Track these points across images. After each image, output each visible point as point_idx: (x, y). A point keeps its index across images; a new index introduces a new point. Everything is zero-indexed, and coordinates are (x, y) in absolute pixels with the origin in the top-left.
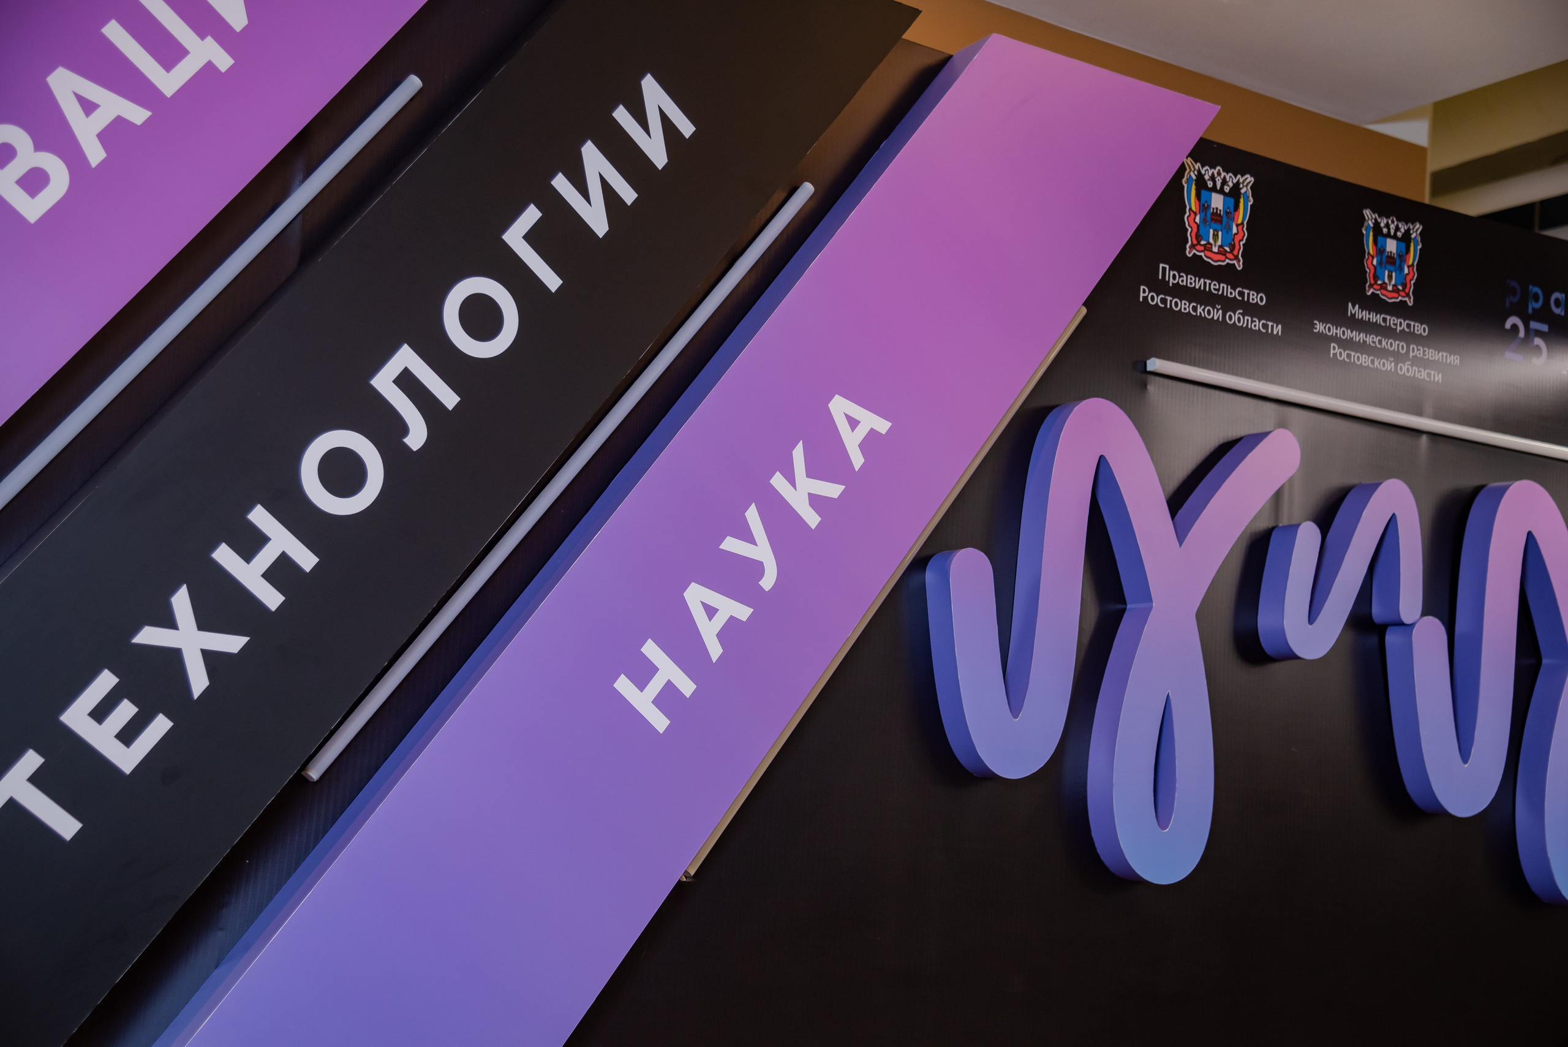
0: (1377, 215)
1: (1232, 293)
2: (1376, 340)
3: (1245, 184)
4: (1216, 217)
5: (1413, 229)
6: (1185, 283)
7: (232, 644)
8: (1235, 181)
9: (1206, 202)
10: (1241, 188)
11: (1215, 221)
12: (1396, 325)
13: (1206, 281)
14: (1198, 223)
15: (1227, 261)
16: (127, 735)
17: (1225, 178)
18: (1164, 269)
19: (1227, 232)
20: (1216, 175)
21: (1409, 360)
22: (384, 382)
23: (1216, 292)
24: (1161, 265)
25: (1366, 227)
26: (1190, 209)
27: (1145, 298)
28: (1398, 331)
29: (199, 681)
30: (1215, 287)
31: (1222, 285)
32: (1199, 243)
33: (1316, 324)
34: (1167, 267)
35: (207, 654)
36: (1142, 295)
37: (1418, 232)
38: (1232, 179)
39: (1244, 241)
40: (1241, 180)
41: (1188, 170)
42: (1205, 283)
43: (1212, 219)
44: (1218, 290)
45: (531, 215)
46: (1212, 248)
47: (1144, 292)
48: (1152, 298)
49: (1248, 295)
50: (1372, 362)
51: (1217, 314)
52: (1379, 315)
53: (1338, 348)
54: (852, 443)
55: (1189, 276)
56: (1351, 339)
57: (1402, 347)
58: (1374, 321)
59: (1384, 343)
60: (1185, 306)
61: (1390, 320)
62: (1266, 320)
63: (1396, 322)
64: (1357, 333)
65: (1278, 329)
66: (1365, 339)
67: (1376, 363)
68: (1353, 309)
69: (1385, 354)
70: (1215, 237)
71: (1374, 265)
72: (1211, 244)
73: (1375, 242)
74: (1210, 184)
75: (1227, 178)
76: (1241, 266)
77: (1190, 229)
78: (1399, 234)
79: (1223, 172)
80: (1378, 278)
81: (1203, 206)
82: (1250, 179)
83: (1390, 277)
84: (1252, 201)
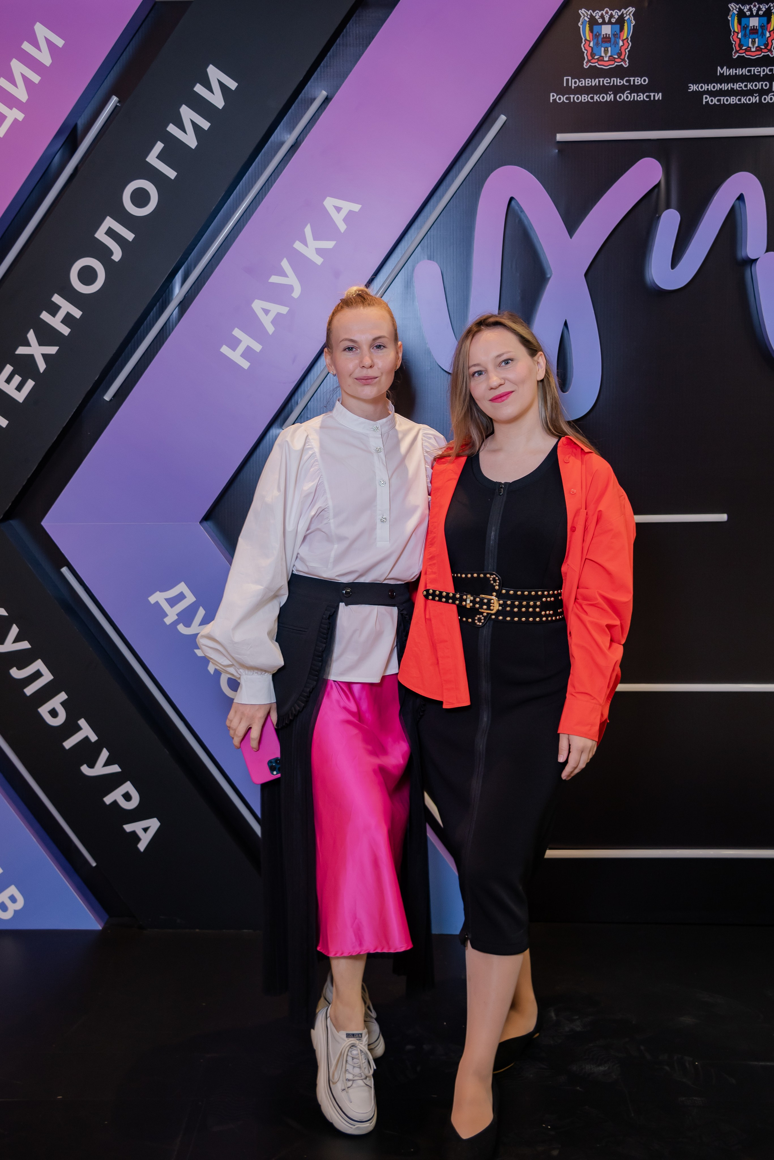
0: (740, 5)
1: (618, 82)
2: (743, 85)
3: (628, 14)
4: (606, 39)
6: (584, 85)
7: (52, 350)
8: (619, 14)
9: (598, 32)
10: (625, 17)
11: (606, 42)
12: (760, 72)
13: (599, 79)
14: (592, 46)
15: (616, 64)
16: (19, 388)
17: (611, 14)
18: (567, 80)
19: (615, 46)
20: (604, 14)
21: (772, 92)
22: (101, 235)
23: (609, 85)
24: (565, 78)
25: (731, 15)
26: (586, 40)
27: (555, 100)
28: (762, 76)
29: (42, 366)
30: (607, 82)
31: (612, 79)
32: (593, 58)
33: (691, 86)
34: (570, 78)
35: (44, 356)
36: (552, 98)
38: (618, 13)
39: (629, 49)
40: (625, 12)
41: (583, 16)
42: (599, 81)
43: (603, 42)
44: (610, 83)
45: (159, 146)
46: (603, 59)
47: (553, 96)
48: (560, 99)
49: (634, 80)
50: (740, 100)
51: (610, 97)
52: (744, 69)
53: (710, 97)
54: (339, 219)
55: (587, 80)
56: (721, 89)
57: (766, 85)
58: (740, 74)
59: (749, 86)
60: (584, 98)
61: (754, 70)
62: (649, 93)
63: (759, 70)
64: (726, 84)
65: (659, 96)
66: (732, 87)
67: (743, 100)
68: (722, 70)
69: (751, 93)
70: (606, 51)
71: (739, 38)
72: (603, 57)
73: (739, 22)
74: (600, 21)
75: (614, 13)
76: (628, 64)
77: (586, 52)
78: (761, 13)
79: (610, 10)
80: (743, 46)
81: (596, 35)
82: (632, 10)
83: (753, 42)
84: (634, 22)
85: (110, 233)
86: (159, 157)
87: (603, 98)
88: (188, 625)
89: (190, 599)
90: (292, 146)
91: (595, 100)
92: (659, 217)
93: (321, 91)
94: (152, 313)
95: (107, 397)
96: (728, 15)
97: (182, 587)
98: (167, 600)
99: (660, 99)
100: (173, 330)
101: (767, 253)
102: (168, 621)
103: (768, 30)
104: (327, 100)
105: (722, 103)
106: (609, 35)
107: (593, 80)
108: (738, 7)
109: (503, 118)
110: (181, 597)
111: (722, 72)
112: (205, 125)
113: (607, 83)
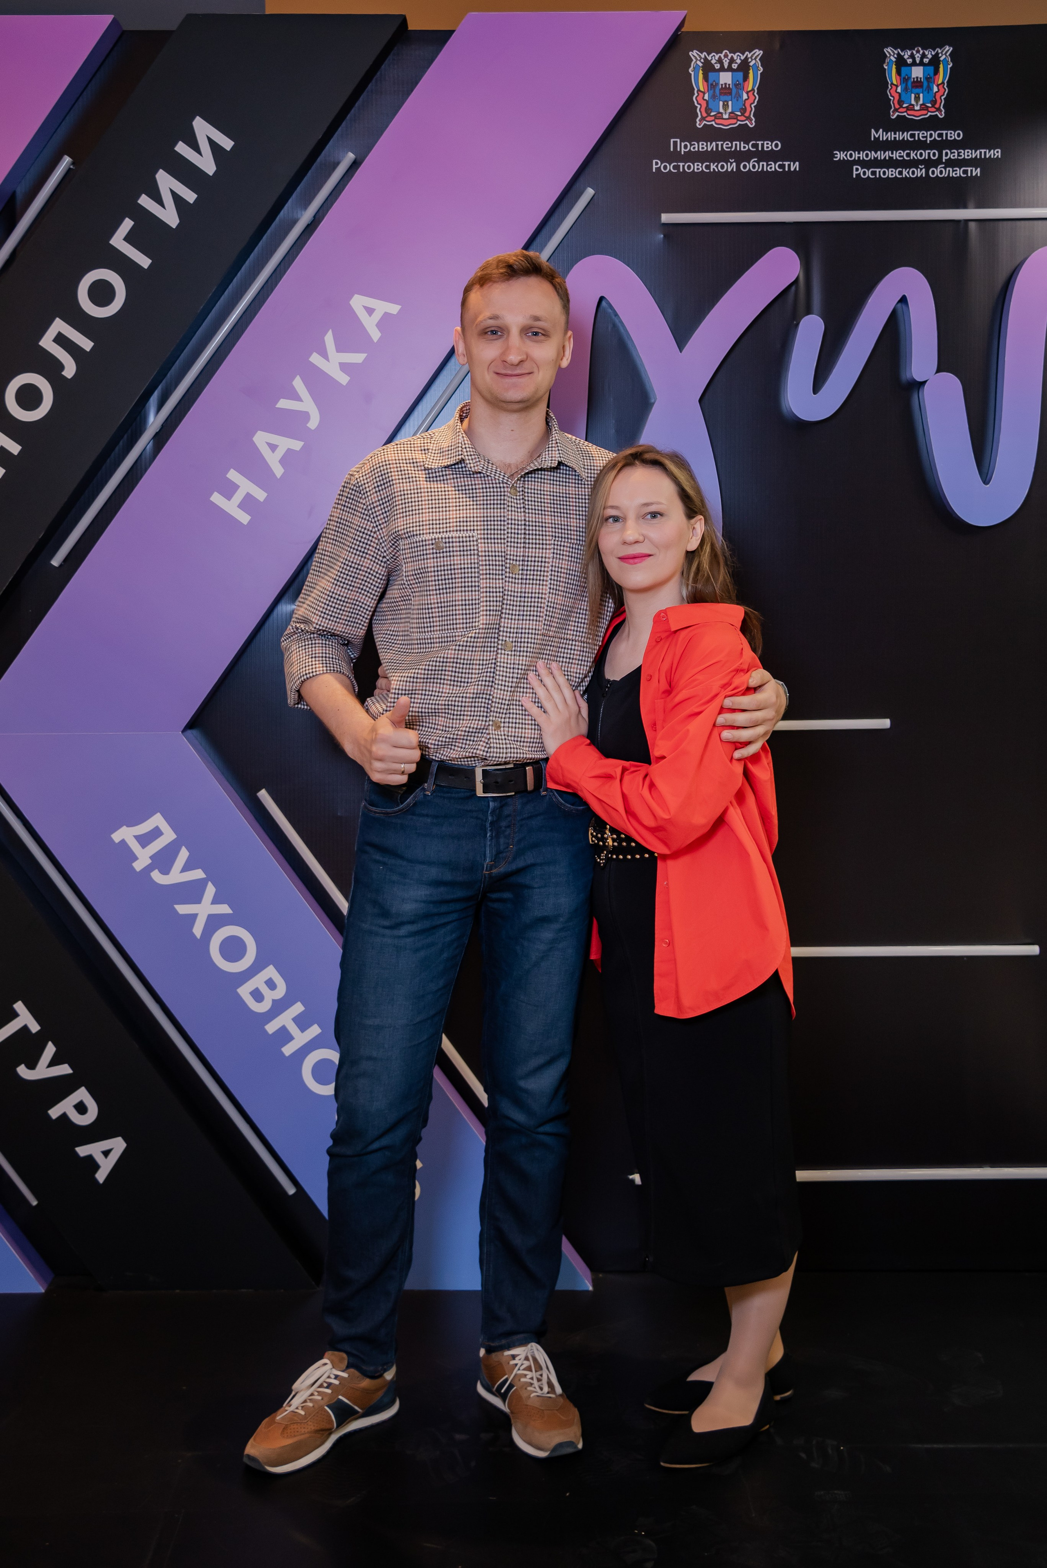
0: (899, 50)
1: (742, 146)
2: (904, 154)
3: (753, 58)
4: (726, 91)
5: (942, 53)
6: (696, 149)
8: (743, 58)
9: (714, 81)
10: (750, 62)
11: (725, 94)
12: (926, 137)
13: (717, 143)
14: (707, 99)
15: (739, 123)
17: (732, 58)
18: (675, 143)
19: (737, 100)
20: (723, 58)
21: (943, 163)
22: (47, 342)
23: (729, 150)
24: (672, 140)
25: (888, 63)
26: (699, 90)
27: (658, 169)
28: (929, 142)
30: (727, 146)
31: (734, 143)
32: (709, 115)
33: (837, 154)
34: (678, 140)
36: (654, 167)
37: (948, 54)
38: (740, 56)
39: (755, 103)
40: (749, 56)
41: (694, 60)
42: (717, 145)
43: (721, 94)
44: (731, 147)
45: (127, 224)
46: (722, 116)
47: (656, 164)
48: (665, 167)
49: (763, 145)
50: (901, 173)
51: (731, 167)
52: (905, 133)
53: (862, 169)
54: (370, 324)
55: (700, 143)
56: (876, 159)
57: (934, 155)
58: (901, 138)
59: (913, 155)
60: (698, 167)
61: (919, 134)
62: (783, 161)
63: (926, 135)
64: (882, 152)
65: (795, 166)
66: (891, 155)
67: (905, 173)
68: (877, 133)
69: (914, 164)
70: (725, 106)
71: (898, 93)
72: (721, 113)
73: (899, 72)
74: (717, 66)
75: (735, 57)
76: (754, 124)
77: (699, 106)
78: (926, 61)
79: (730, 53)
80: (903, 102)
81: (712, 84)
82: (758, 53)
83: (917, 99)
84: (762, 69)
85: (61, 340)
86: (128, 239)
87: (722, 167)
88: (166, 871)
89: (169, 835)
90: (308, 226)
91: (712, 170)
92: (797, 325)
93: (347, 153)
94: (117, 449)
95: (56, 562)
96: (884, 62)
97: (157, 820)
98: (137, 837)
99: (798, 169)
100: (146, 470)
101: (937, 374)
102: (138, 866)
103: (936, 83)
104: (355, 165)
105: (878, 176)
106: (729, 85)
107: (709, 143)
108: (896, 52)
109: (590, 192)
110: (156, 833)
111: (877, 136)
112: (190, 196)
113: (727, 148)
